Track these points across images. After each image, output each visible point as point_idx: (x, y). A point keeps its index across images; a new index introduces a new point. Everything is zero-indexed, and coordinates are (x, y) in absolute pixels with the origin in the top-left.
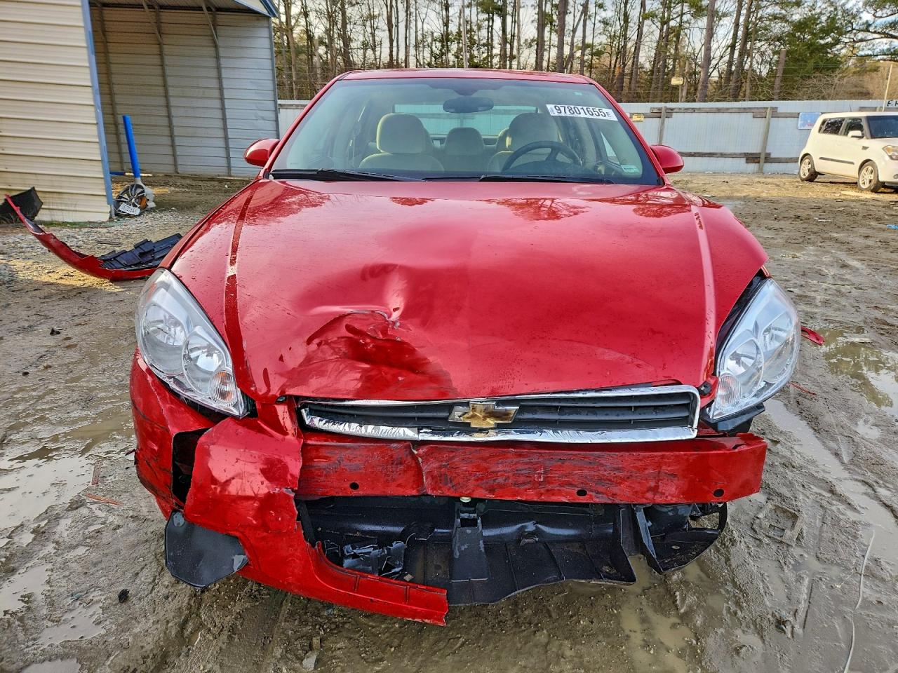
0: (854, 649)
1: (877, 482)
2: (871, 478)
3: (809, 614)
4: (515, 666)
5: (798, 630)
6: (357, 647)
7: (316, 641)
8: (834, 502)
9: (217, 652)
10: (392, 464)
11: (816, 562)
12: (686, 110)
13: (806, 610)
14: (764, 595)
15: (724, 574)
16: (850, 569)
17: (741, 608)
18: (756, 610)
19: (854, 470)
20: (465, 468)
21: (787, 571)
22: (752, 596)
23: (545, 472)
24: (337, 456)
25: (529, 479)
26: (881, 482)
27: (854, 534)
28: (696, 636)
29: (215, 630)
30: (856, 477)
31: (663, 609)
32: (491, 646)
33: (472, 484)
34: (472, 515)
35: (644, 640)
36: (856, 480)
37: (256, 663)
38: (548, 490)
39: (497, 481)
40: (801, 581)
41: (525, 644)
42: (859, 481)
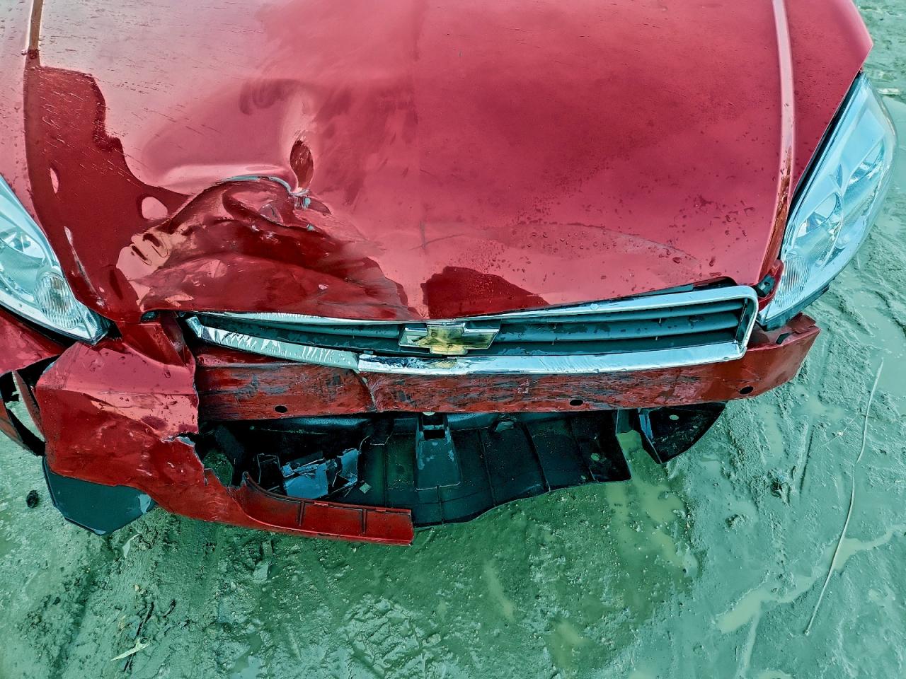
0: (852, 512)
1: (892, 294)
2: (886, 287)
3: (807, 470)
4: (491, 559)
5: (795, 491)
6: (315, 550)
7: (265, 546)
8: (843, 322)
9: (152, 568)
10: (327, 384)
11: (818, 403)
13: (804, 466)
14: (761, 451)
15: (719, 426)
16: (854, 411)
17: (735, 468)
18: (751, 469)
19: (868, 279)
20: (426, 385)
21: (785, 418)
22: (747, 452)
23: (532, 385)
24: (251, 378)
25: (509, 393)
26: (896, 293)
27: (862, 364)
28: (685, 507)
29: (149, 538)
30: (868, 287)
31: (651, 474)
32: (465, 536)
33: (436, 400)
34: (438, 427)
35: (629, 515)
36: (868, 291)
37: (200, 578)
38: (533, 402)
39: (468, 396)
40: (801, 429)
41: (502, 530)
42: (872, 292)
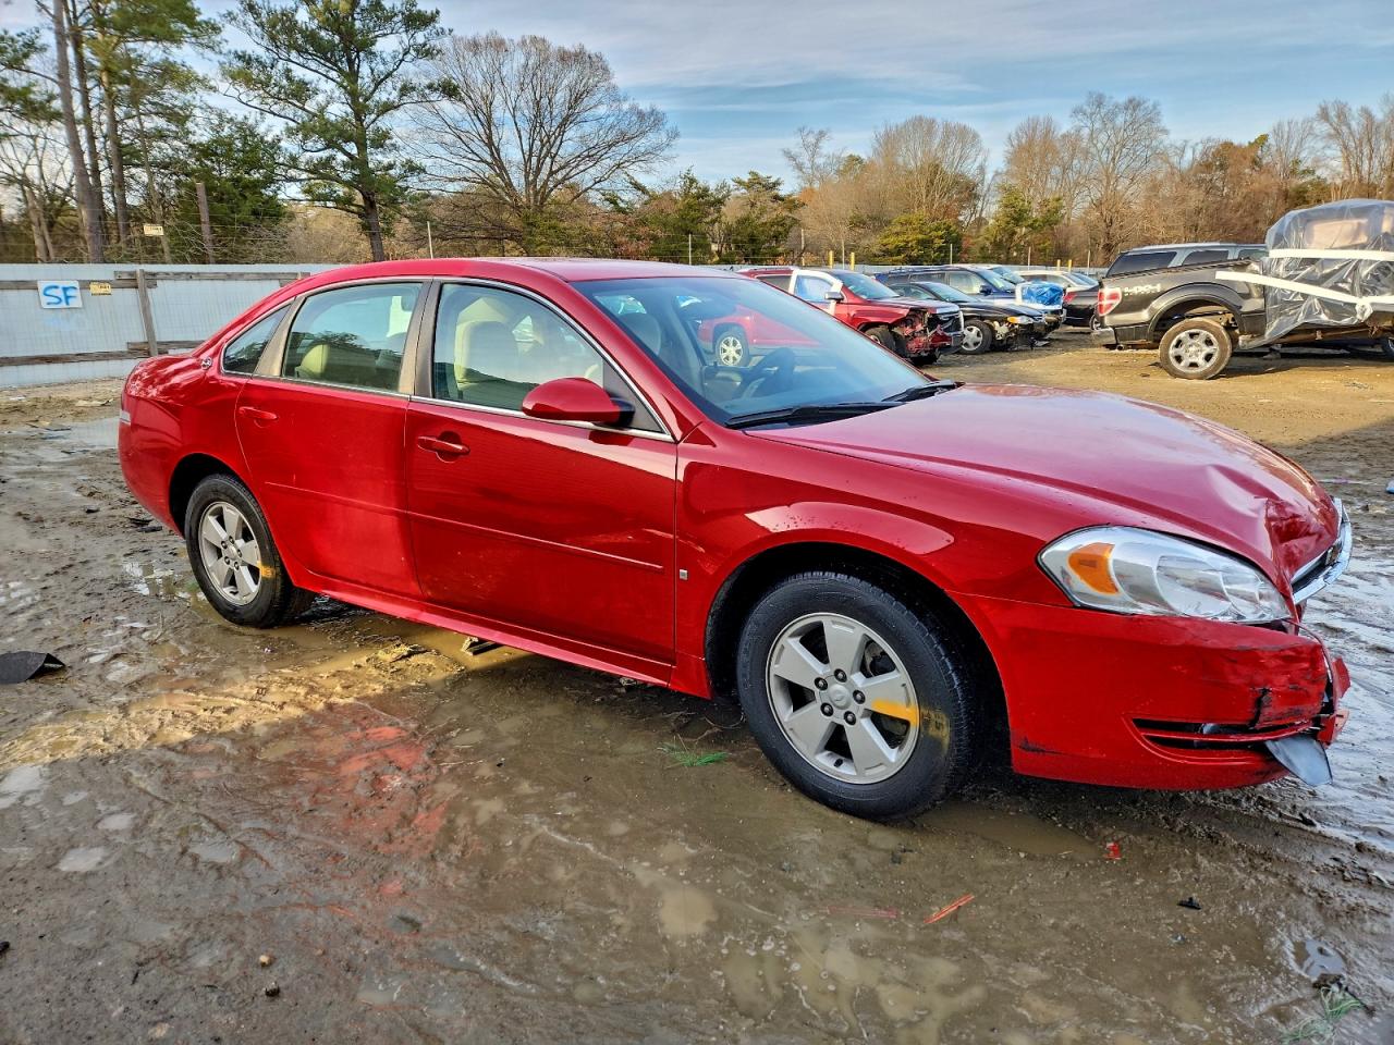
12: (178, 275)
